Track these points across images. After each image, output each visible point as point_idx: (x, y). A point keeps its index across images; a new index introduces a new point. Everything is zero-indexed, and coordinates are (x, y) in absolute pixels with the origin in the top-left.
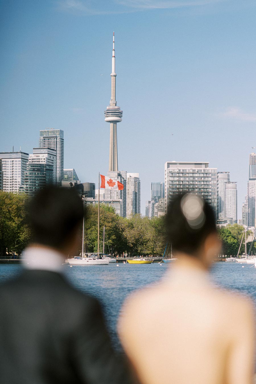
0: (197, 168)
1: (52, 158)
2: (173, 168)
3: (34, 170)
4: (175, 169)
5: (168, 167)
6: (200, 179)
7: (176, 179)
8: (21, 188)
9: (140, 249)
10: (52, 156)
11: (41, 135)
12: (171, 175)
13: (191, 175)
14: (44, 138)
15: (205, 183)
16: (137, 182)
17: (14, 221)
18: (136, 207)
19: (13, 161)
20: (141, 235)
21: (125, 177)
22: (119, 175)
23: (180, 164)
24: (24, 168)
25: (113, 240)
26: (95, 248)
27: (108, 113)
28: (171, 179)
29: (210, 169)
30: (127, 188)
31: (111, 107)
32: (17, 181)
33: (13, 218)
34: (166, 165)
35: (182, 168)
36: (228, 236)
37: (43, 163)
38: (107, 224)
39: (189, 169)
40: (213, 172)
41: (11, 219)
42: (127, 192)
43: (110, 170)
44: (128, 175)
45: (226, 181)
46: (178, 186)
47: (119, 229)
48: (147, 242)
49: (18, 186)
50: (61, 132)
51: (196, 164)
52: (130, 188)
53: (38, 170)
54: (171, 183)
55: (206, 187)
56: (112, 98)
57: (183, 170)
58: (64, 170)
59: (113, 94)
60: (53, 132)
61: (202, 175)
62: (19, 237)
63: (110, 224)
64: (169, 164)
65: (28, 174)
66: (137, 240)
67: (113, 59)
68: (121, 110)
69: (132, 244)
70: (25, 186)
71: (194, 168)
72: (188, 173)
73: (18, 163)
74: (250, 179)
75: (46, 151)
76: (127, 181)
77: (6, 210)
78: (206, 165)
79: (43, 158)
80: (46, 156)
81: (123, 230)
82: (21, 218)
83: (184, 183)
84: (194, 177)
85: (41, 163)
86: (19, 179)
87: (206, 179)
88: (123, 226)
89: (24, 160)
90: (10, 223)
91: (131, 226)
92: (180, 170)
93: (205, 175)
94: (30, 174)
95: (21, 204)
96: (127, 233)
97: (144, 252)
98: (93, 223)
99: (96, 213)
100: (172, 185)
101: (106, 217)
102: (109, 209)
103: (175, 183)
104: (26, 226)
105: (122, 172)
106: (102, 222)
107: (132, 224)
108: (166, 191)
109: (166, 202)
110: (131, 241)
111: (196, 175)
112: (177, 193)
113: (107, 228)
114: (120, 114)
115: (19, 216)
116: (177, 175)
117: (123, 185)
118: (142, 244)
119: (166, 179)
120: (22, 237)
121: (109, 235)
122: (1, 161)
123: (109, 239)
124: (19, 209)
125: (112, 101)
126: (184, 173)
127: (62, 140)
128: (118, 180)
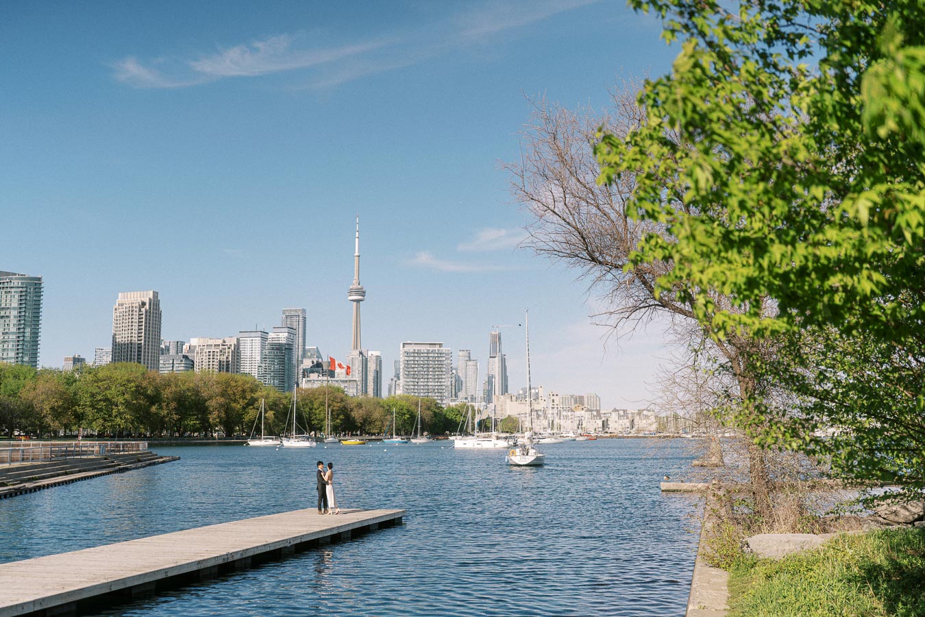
0: (431, 349)
1: (292, 338)
2: (408, 348)
3: (273, 349)
4: (410, 349)
5: (404, 347)
6: (434, 359)
7: (412, 359)
8: (259, 366)
9: (367, 428)
10: (292, 335)
11: (284, 313)
12: (406, 355)
13: (426, 355)
14: (287, 317)
15: (439, 363)
16: (379, 361)
17: (239, 403)
18: (377, 385)
19: (252, 340)
20: (369, 414)
21: (366, 356)
22: (361, 353)
23: (415, 344)
24: (263, 347)
25: (341, 420)
26: (323, 428)
27: (351, 292)
28: (407, 358)
29: (443, 349)
30: (368, 367)
31: (354, 287)
32: (256, 359)
33: (237, 401)
34: (401, 345)
35: (417, 348)
36: (457, 415)
37: (283, 342)
38: (335, 404)
39: (423, 348)
40: (447, 352)
41: (235, 401)
42: (369, 369)
43: (352, 348)
44: (370, 353)
45: (467, 358)
46: (413, 366)
47: (348, 409)
48: (374, 422)
49: (257, 364)
50: (304, 311)
51: (430, 344)
52: (372, 367)
53: (277, 349)
55: (440, 366)
56: (356, 277)
57: (418, 351)
58: (306, 348)
59: (356, 274)
60: (296, 311)
61: (436, 355)
62: (243, 418)
63: (339, 405)
64: (404, 344)
65: (267, 353)
66: (365, 420)
67: (357, 240)
68: (364, 290)
69: (360, 423)
70: (264, 365)
71: (428, 349)
72: (423, 353)
73: (258, 341)
74: (490, 357)
75: (286, 330)
76: (369, 359)
77: (230, 392)
78: (440, 345)
79: (283, 337)
80: (286, 335)
81: (352, 410)
82: (246, 399)
83: (419, 363)
84: (428, 357)
85: (281, 342)
86: (258, 358)
87: (440, 359)
88: (352, 406)
89: (264, 339)
90: (234, 405)
91: (360, 406)
92: (415, 350)
93: (439, 355)
94: (269, 352)
95: (247, 386)
96: (355, 413)
97: (372, 431)
98: (322, 404)
99: (325, 394)
100: (407, 363)
101: (335, 398)
102: (338, 390)
103: (410, 362)
104: (251, 407)
105: (364, 351)
106: (330, 402)
107: (361, 404)
108: (401, 370)
109: (402, 382)
110: (359, 421)
111: (431, 355)
112: (412, 373)
113: (334, 408)
114: (363, 293)
115: (244, 398)
116: (412, 355)
117: (365, 363)
118: (370, 423)
119: (402, 358)
120: (246, 418)
121: (338, 415)
122: (238, 340)
123: (337, 419)
124: (244, 391)
125: (355, 281)
126: (419, 353)
127: (304, 319)
128: (360, 358)
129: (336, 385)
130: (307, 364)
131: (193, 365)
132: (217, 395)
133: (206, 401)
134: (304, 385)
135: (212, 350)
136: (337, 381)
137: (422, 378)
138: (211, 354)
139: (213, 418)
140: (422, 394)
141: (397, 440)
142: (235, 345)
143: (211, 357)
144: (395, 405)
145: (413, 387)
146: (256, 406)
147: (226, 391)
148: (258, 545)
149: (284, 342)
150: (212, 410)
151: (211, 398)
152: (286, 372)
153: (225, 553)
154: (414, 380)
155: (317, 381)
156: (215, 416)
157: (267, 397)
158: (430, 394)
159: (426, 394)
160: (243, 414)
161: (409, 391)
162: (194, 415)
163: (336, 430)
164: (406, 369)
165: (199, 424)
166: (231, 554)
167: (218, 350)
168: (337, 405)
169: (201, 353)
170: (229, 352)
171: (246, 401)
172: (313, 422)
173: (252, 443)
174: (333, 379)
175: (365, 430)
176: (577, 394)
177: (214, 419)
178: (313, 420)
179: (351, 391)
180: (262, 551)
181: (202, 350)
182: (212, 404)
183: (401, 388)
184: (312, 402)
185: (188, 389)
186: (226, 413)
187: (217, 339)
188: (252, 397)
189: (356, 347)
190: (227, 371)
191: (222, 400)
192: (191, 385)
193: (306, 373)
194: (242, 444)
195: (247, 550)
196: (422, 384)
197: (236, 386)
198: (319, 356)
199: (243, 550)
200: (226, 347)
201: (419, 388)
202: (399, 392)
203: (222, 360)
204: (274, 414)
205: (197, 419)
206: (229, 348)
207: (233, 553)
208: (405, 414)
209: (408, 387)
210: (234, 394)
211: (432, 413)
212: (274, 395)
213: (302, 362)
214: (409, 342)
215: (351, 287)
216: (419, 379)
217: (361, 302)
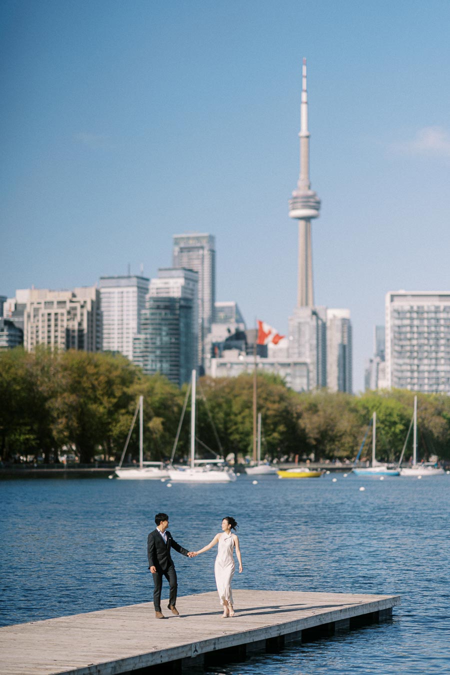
0: (443, 304)
1: (191, 286)
2: (399, 304)
3: (158, 308)
4: (404, 304)
5: (392, 300)
6: (448, 323)
7: (407, 322)
8: (135, 339)
9: (328, 448)
10: (191, 283)
11: (177, 244)
12: (396, 315)
13: (433, 315)
14: (182, 250)
16: (347, 326)
17: (101, 404)
18: (345, 371)
19: (122, 293)
20: (331, 423)
21: (324, 317)
22: (314, 313)
23: (413, 296)
24: (141, 304)
25: (281, 433)
26: (249, 449)
28: (398, 322)
30: (329, 338)
31: (301, 193)
32: (130, 327)
33: (99, 399)
34: (387, 297)
35: (416, 303)
37: (176, 295)
38: (270, 405)
39: (428, 304)
41: (96, 400)
42: (328, 343)
43: (299, 304)
44: (330, 313)
46: (409, 336)
47: (292, 414)
48: (341, 436)
49: (131, 335)
50: (211, 239)
51: (440, 296)
52: (334, 338)
53: (166, 308)
54: (397, 329)
56: (303, 176)
57: (418, 307)
59: (303, 169)
60: (198, 238)
62: (110, 430)
63: (276, 406)
64: (392, 297)
65: (148, 316)
66: (324, 434)
67: (304, 108)
68: (318, 198)
69: (316, 439)
70: (142, 336)
71: (437, 304)
72: (428, 312)
73: (131, 293)
75: (181, 273)
76: (328, 324)
77: (86, 385)
79: (175, 286)
80: (181, 281)
81: (299, 416)
82: (115, 397)
83: (421, 329)
84: (438, 320)
85: (172, 294)
86: (133, 323)
88: (300, 408)
89: (143, 290)
90: (94, 406)
91: (313, 408)
92: (412, 307)
94: (152, 314)
95: (115, 373)
96: (307, 421)
97: (336, 454)
98: (247, 405)
99: (251, 387)
100: (399, 334)
101: (270, 394)
102: (275, 379)
103: (404, 330)
104: (123, 411)
105: (319, 308)
106: (261, 402)
107: (315, 406)
108: (388, 344)
109: (389, 364)
110: (312, 435)
111: (442, 315)
112: (408, 348)
113: (270, 413)
114: (317, 206)
115: (111, 395)
116: (408, 315)
117: (322, 331)
118: (333, 440)
119: (389, 322)
120: (116, 431)
121: (276, 424)
122: (98, 293)
123: (274, 430)
124: (110, 383)
125: (302, 182)
126: (420, 312)
127: (213, 252)
128: (313, 322)
129: (270, 371)
130: (219, 333)
131: (22, 337)
132: (65, 391)
133: (46, 399)
134: (214, 370)
135: (53, 312)
136: (272, 364)
137: (427, 357)
138: (53, 317)
139: (58, 428)
140: (426, 388)
141: (378, 469)
142: (92, 302)
143: (53, 323)
144: (376, 407)
145: (409, 374)
146: (131, 408)
147: (79, 383)
148: (141, 652)
149: (176, 293)
150: (55, 415)
151: (53, 394)
152: (183, 349)
153: (86, 666)
154: (411, 361)
155: (237, 364)
156: (61, 426)
157: (149, 393)
158: (442, 387)
159: (434, 387)
160: (109, 423)
161: (403, 382)
162: (26, 424)
163: (272, 451)
164: (396, 342)
165: (34, 439)
166: (96, 666)
167: (64, 311)
168: (273, 408)
169: (35, 316)
170: (82, 315)
171: (115, 401)
172: (232, 438)
173: (124, 474)
174: (264, 360)
175: (323, 451)
177: (60, 432)
178: (231, 434)
179: (298, 383)
180: (150, 664)
181: (36, 310)
182: (57, 404)
183: (389, 376)
184: (229, 402)
185: (14, 379)
186: (80, 420)
187: (62, 290)
188: (124, 394)
189: (305, 303)
190: (81, 347)
191: (71, 398)
192: (21, 372)
193: (217, 350)
194: (104, 475)
195: (123, 660)
196: (426, 368)
197: (97, 373)
198: (240, 320)
199: (117, 662)
200: (78, 305)
201: (421, 375)
202: (385, 383)
203: (70, 327)
204: (163, 423)
205: (31, 431)
206: (82, 307)
207: (100, 665)
208: (395, 423)
209: (400, 375)
210: (94, 388)
211: (445, 421)
212: (163, 389)
213: (209, 330)
214: (402, 292)
215: (295, 193)
216: (420, 359)
217: (313, 221)
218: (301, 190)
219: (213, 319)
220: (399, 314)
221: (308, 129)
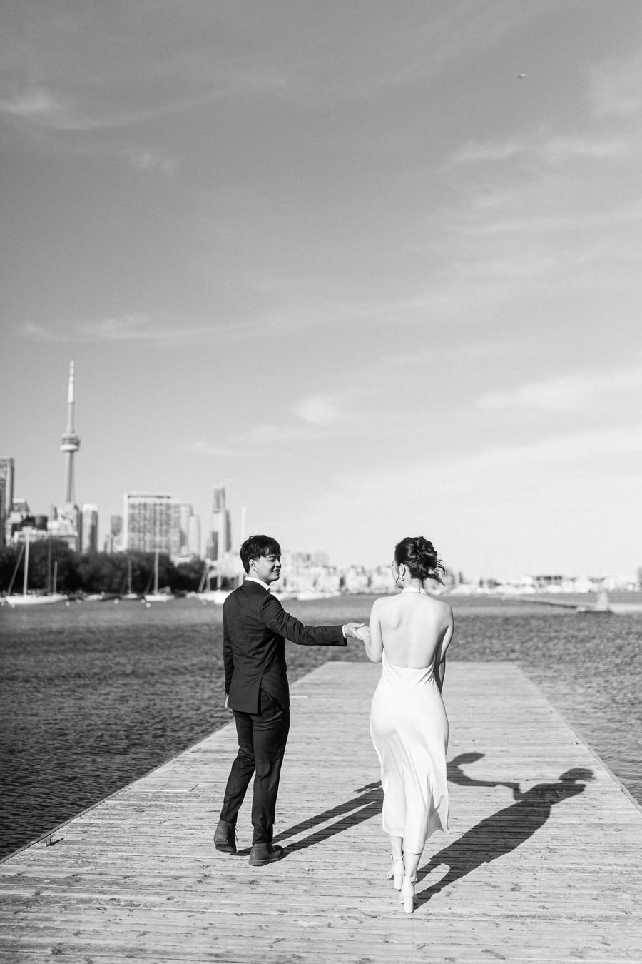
0: (158, 501)
2: (132, 500)
4: (136, 501)
5: (128, 499)
6: (162, 512)
7: (137, 511)
12: (130, 507)
13: (152, 508)
15: (168, 516)
16: (95, 516)
20: (97, 570)
21: (81, 509)
22: (76, 507)
23: (141, 496)
27: (64, 442)
28: (131, 511)
29: (172, 502)
34: (125, 497)
35: (142, 501)
38: (59, 559)
39: (149, 501)
40: (175, 505)
42: (84, 524)
43: (65, 502)
44: (85, 507)
45: (189, 514)
46: (138, 519)
47: (73, 565)
48: (103, 578)
50: (12, 461)
51: (157, 496)
52: (87, 522)
54: (130, 515)
55: (168, 520)
56: (69, 425)
57: (144, 503)
58: (15, 501)
59: (69, 420)
61: (165, 508)
63: (63, 559)
64: (129, 497)
66: (92, 576)
67: (71, 387)
68: (78, 439)
69: (87, 579)
71: (155, 501)
72: (149, 506)
74: (214, 512)
76: (84, 514)
78: (168, 497)
81: (77, 565)
84: (155, 510)
87: (169, 512)
88: (77, 561)
91: (86, 560)
92: (140, 503)
93: (168, 508)
96: (82, 568)
98: (44, 559)
99: (48, 547)
100: (132, 519)
101: (59, 552)
102: (62, 543)
103: (135, 516)
105: (79, 506)
106: (54, 557)
110: (85, 577)
111: (158, 508)
112: (137, 527)
114: (78, 443)
116: (138, 507)
117: (80, 517)
118: (98, 580)
119: (125, 514)
121: (62, 571)
125: (68, 429)
126: (145, 505)
127: (12, 470)
128: (75, 512)
130: (16, 518)
140: (148, 549)
145: (137, 541)
154: (139, 534)
155: (30, 535)
158: (157, 550)
161: (134, 546)
163: (63, 585)
164: (130, 523)
168: (61, 560)
172: (34, 579)
176: (305, 551)
179: (73, 547)
189: (69, 500)
193: (15, 528)
198: (27, 509)
202: (124, 547)
209: (132, 541)
213: (9, 516)
214: (134, 493)
215: (65, 436)
216: (144, 533)
217: (76, 454)
218: (67, 434)
219: (12, 509)
220: (133, 506)
221: (74, 396)
